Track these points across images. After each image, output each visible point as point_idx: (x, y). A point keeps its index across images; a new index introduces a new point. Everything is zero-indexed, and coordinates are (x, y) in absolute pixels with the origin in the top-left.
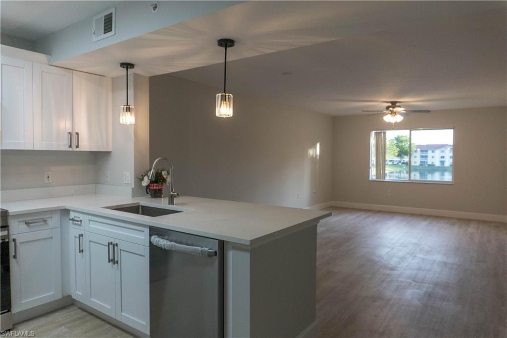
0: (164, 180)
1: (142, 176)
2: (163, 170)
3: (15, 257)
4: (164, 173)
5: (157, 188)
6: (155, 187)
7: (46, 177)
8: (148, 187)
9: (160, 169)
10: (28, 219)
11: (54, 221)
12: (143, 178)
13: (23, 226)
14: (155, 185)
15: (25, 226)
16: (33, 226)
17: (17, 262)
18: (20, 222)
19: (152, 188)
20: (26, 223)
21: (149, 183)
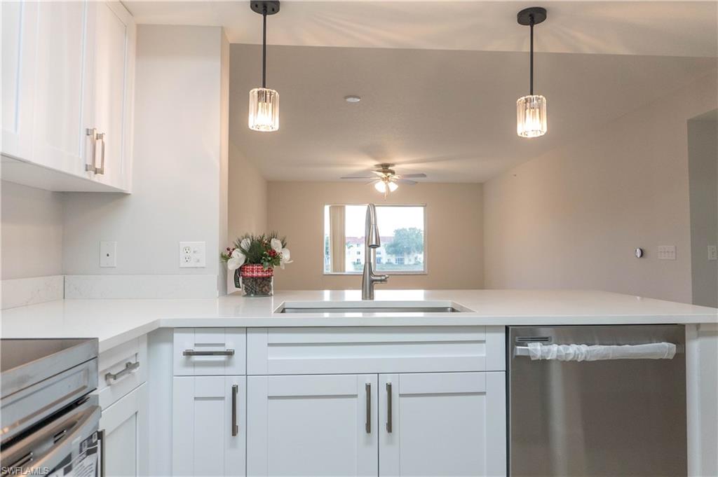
0: (275, 258)
1: (228, 249)
2: (274, 236)
4: (276, 245)
5: (260, 274)
6: (256, 271)
8: (240, 271)
9: (266, 237)
12: (231, 254)
14: (255, 267)
19: (249, 274)
20: (106, 377)
21: (242, 262)
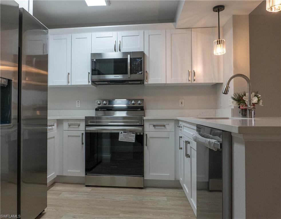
3: (146, 145)
7: (180, 103)
10: (155, 123)
11: (171, 127)
13: (152, 127)
15: (153, 127)
16: (158, 128)
17: (148, 148)
18: (150, 124)
20: (154, 126)
